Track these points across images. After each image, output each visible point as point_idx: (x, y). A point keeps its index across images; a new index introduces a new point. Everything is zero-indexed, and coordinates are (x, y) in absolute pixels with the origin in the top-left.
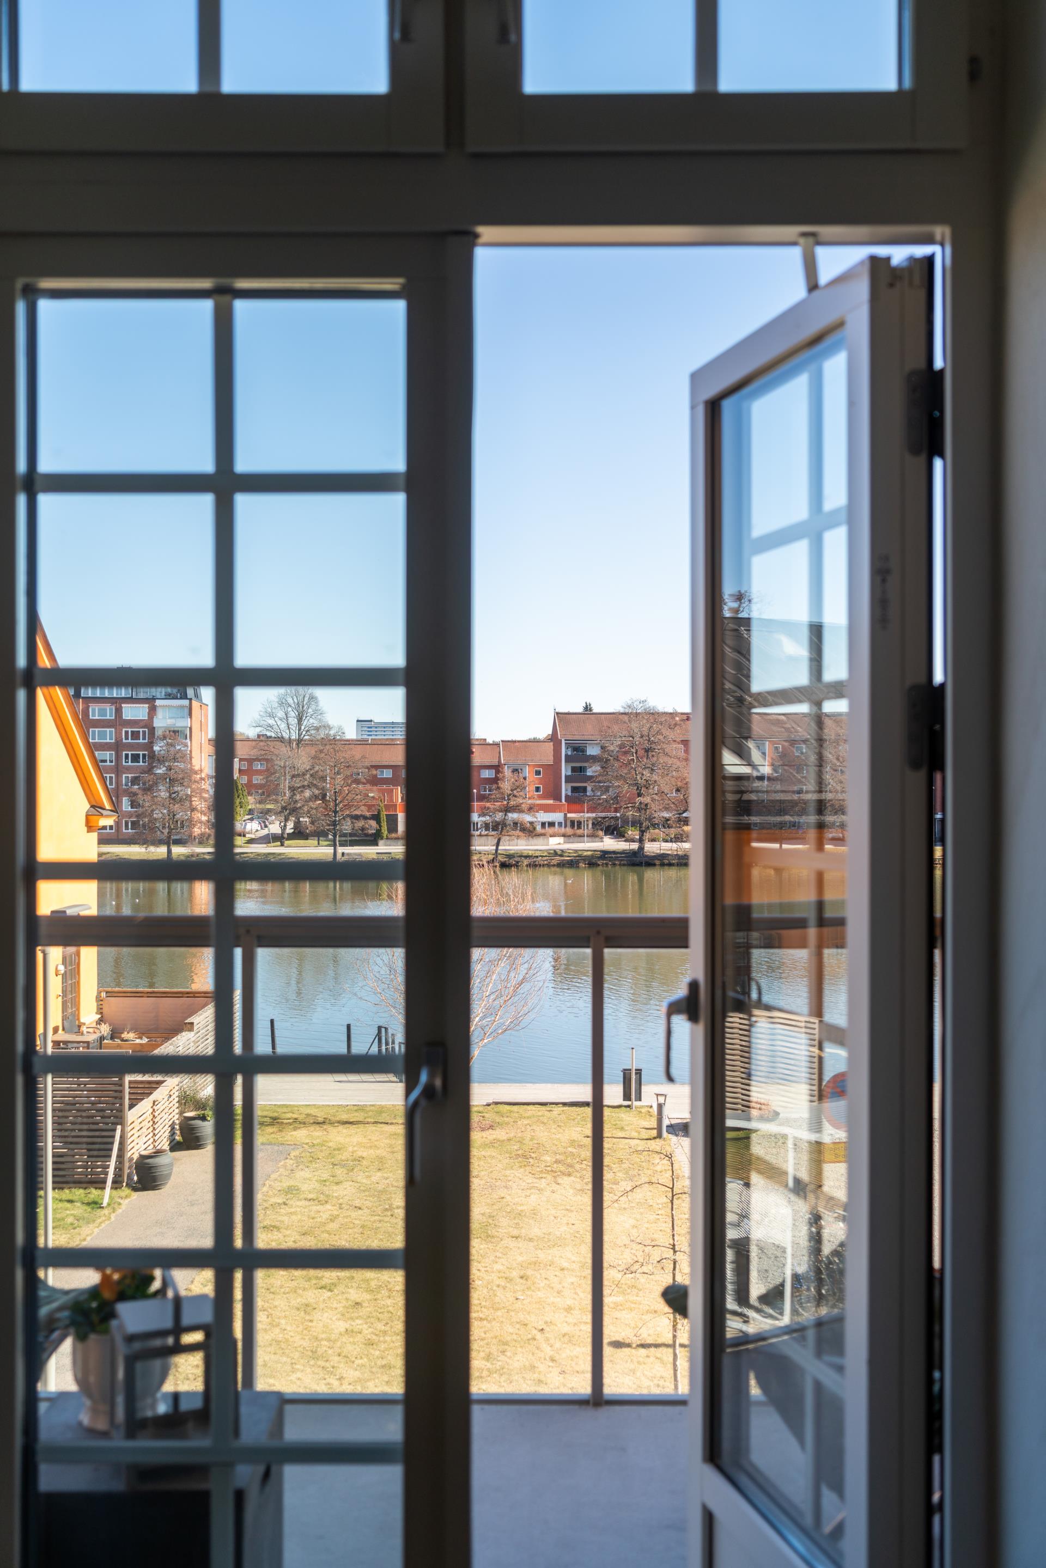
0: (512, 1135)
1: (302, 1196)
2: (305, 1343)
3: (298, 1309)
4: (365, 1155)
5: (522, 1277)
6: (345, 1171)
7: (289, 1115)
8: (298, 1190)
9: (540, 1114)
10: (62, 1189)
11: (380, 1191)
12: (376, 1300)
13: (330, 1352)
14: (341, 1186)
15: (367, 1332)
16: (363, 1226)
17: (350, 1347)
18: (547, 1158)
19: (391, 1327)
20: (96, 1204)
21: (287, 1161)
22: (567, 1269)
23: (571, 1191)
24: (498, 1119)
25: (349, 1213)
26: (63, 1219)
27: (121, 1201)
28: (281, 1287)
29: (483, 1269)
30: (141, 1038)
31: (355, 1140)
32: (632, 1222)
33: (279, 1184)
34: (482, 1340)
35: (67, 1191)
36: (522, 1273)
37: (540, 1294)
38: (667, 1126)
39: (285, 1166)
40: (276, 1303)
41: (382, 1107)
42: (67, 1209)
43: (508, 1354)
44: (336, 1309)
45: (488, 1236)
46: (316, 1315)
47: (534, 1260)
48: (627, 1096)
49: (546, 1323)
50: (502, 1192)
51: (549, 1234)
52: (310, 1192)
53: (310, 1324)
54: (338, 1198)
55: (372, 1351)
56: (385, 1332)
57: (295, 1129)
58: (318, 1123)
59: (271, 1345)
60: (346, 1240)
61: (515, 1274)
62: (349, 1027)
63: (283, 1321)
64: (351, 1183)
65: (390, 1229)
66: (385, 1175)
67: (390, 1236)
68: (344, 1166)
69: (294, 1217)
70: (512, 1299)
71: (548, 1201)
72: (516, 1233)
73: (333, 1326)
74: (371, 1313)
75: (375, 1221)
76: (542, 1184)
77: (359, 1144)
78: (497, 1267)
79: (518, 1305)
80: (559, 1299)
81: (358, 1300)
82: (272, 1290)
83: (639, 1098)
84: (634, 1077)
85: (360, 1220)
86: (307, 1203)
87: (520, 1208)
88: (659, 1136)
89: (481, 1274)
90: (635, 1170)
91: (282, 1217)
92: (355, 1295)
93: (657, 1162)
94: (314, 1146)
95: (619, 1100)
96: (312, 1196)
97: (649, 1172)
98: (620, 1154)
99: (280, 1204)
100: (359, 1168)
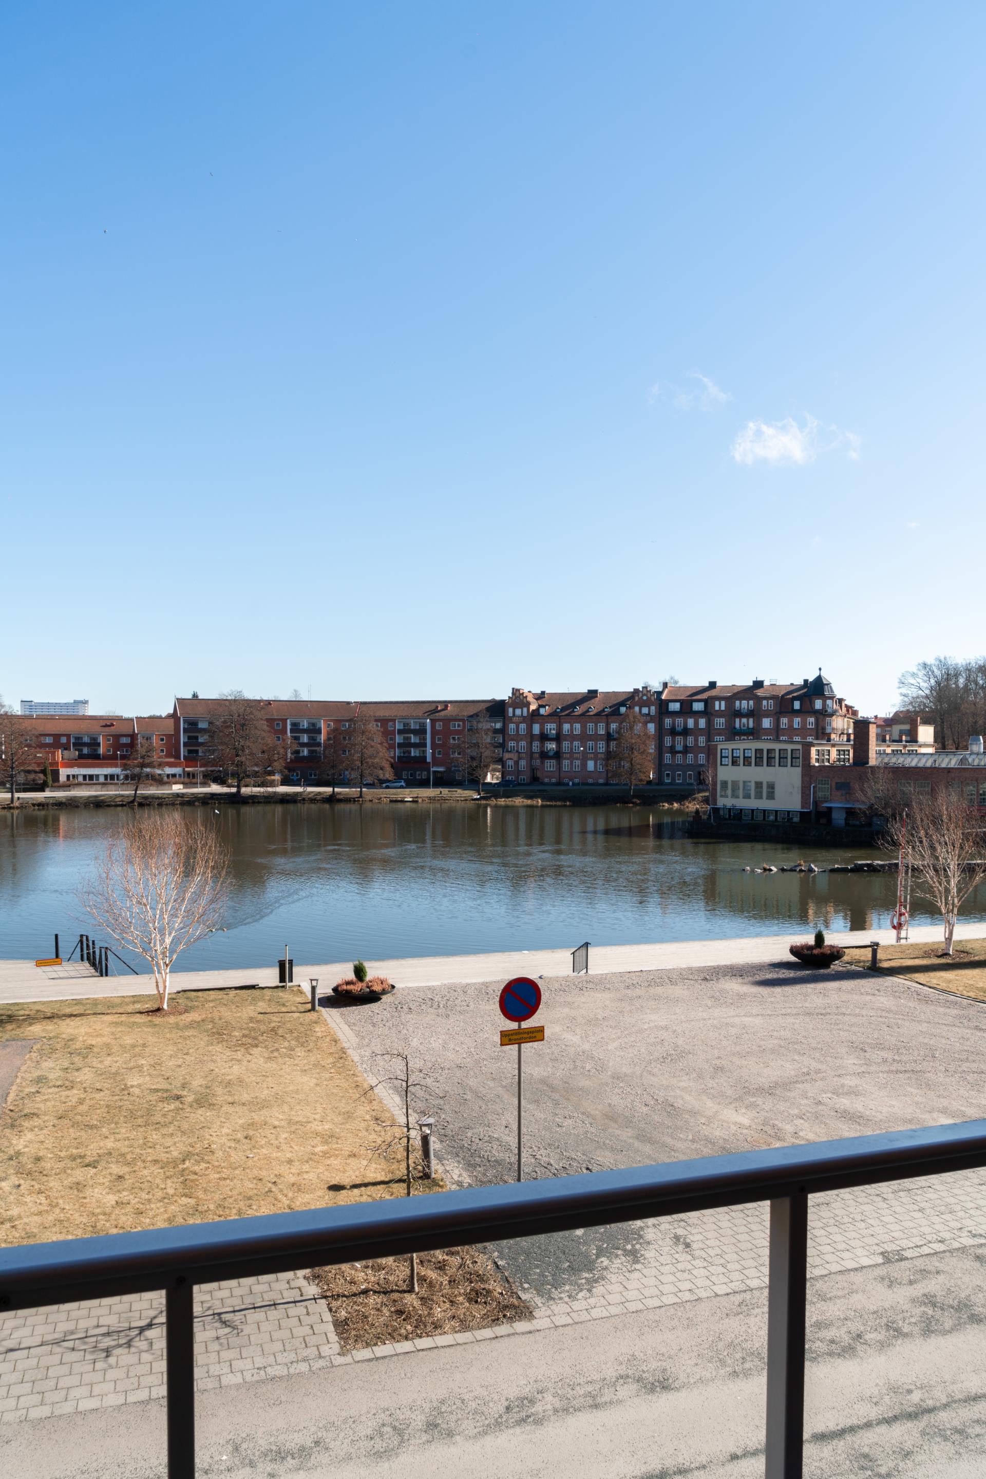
0: (204, 1016)
1: (51, 1084)
2: (84, 1220)
3: (71, 1188)
4: (94, 1043)
5: (246, 1138)
6: (81, 1059)
7: (22, 1012)
8: (46, 1079)
9: (220, 997)
11: (114, 1074)
12: (135, 1172)
13: (108, 1225)
14: (81, 1072)
15: (134, 1202)
16: (108, 1106)
17: (124, 1218)
18: (236, 1034)
19: (153, 1195)
21: (32, 1054)
22: (279, 1127)
23: (262, 1060)
24: (190, 1004)
25: (93, 1095)
28: (52, 1169)
29: (214, 1134)
31: (83, 1030)
32: (314, 1081)
33: (30, 1075)
34: (231, 1197)
36: (245, 1134)
37: (264, 1151)
38: (319, 999)
39: (31, 1059)
40: (51, 1185)
41: (96, 1000)
43: (254, 1207)
44: (104, 1184)
45: (210, 1105)
46: (88, 1192)
47: (251, 1121)
48: (282, 979)
49: (276, 1175)
50: (211, 1066)
51: (256, 1097)
52: (57, 1080)
53: (85, 1201)
54: (81, 1083)
55: (143, 1219)
56: (149, 1201)
57: (31, 1024)
58: (49, 1018)
59: (55, 1225)
60: (97, 1121)
61: (240, 1136)
62: (56, 936)
63: (61, 1201)
64: (88, 1069)
65: (130, 1107)
66: (115, 1059)
67: (131, 1112)
68: (79, 1054)
69: (48, 1103)
70: (244, 1158)
71: (247, 1070)
72: (230, 1099)
73: (105, 1200)
74: (133, 1184)
75: (116, 1101)
76: (239, 1055)
77: (86, 1033)
78: (225, 1131)
79: (250, 1163)
80: (280, 1154)
81: (121, 1174)
82: (45, 1173)
83: (291, 980)
84: (287, 965)
85: (104, 1100)
86: (56, 1090)
87: (228, 1078)
88: (313, 1009)
89: (214, 1139)
90: (304, 1038)
91: (39, 1104)
92: (116, 1169)
93: (317, 1029)
94: (50, 1038)
95: (276, 982)
96: (59, 1083)
97: (314, 1038)
98: (288, 1025)
99: (34, 1093)
100: (92, 1055)
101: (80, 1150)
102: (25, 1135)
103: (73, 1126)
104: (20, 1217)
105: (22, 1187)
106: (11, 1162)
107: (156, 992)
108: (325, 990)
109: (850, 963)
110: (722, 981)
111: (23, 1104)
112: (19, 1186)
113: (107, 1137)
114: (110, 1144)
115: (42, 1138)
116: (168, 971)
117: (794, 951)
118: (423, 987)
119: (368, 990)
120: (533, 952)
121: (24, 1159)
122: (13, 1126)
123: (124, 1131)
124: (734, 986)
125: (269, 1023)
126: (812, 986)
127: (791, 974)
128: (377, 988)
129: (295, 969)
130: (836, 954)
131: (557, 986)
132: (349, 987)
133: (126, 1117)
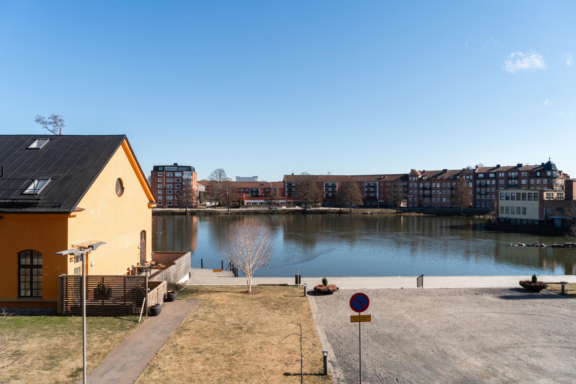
0: (263, 295)
1: (199, 318)
2: (189, 375)
3: (189, 361)
4: (220, 303)
5: (260, 348)
6: (213, 309)
8: (198, 316)
9: (272, 288)
10: (128, 316)
11: (222, 316)
12: (214, 357)
13: (196, 378)
14: (211, 314)
15: (209, 370)
16: (215, 329)
17: (202, 376)
18: (272, 304)
19: (217, 368)
20: (137, 321)
21: (197, 305)
22: (274, 344)
23: (278, 315)
24: (260, 290)
25: (211, 324)
26: (126, 327)
27: (144, 320)
28: (186, 352)
29: (248, 345)
30: (163, 265)
33: (193, 314)
34: (245, 373)
35: (129, 317)
36: (260, 346)
37: (265, 354)
38: (307, 292)
39: (196, 308)
40: (183, 359)
41: (228, 286)
42: (128, 323)
43: (252, 379)
44: (201, 361)
45: (252, 332)
46: (194, 363)
47: (264, 341)
48: (296, 283)
49: (265, 366)
50: (258, 316)
51: (270, 331)
52: (201, 317)
53: (192, 367)
54: (209, 318)
55: (209, 378)
56: (214, 370)
57: (202, 294)
58: (209, 292)
60: (209, 334)
61: (258, 347)
63: (183, 366)
64: (214, 313)
65: (222, 330)
66: (225, 310)
68: (213, 307)
69: (195, 326)
70: (256, 356)
71: (271, 319)
72: (260, 331)
73: (199, 368)
74: (211, 362)
75: (218, 327)
76: (270, 312)
77: (219, 299)
78: (253, 344)
79: (258, 359)
80: (270, 356)
81: (208, 358)
82: (183, 354)
83: (300, 283)
84: (298, 277)
85: (214, 326)
86: (199, 320)
87: (262, 322)
88: (305, 296)
89: (248, 347)
90: (297, 307)
91: (191, 326)
92: (208, 355)
93: (304, 304)
94: (205, 300)
95: (294, 284)
97: (301, 308)
98: (293, 302)
99: (191, 321)
100: (217, 307)
101: (198, 346)
102: (182, 337)
103: (199, 336)
104: (167, 371)
105: (173, 359)
106: (173, 348)
107: (247, 285)
108: (310, 288)
109: (551, 291)
110: (484, 295)
111: (186, 325)
112: (172, 358)
113: (209, 342)
114: (209, 345)
115: (187, 339)
116: (251, 277)
117: (521, 283)
118: (351, 289)
119: (327, 289)
121: (178, 347)
122: (179, 334)
123: (216, 339)
124: (489, 298)
125: (286, 300)
126: (528, 300)
127: (519, 294)
128: (331, 289)
129: (301, 279)
130: (543, 286)
131: (408, 293)
132: (320, 288)
133: (219, 334)
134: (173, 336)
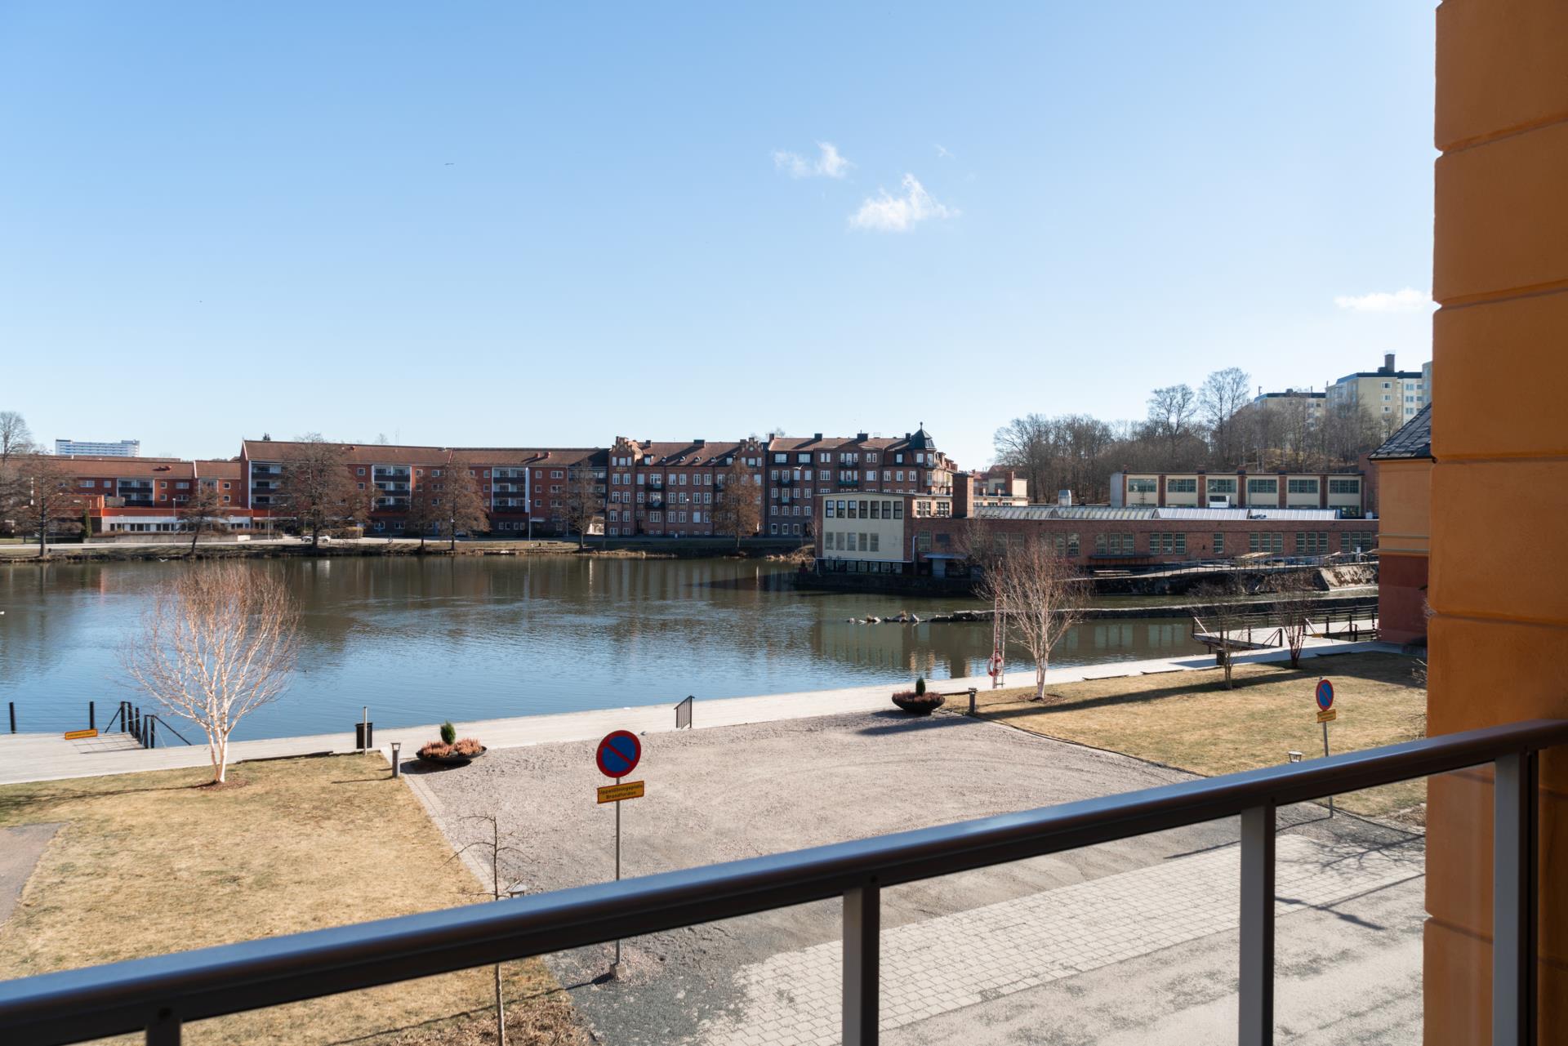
0: (268, 788)
1: (79, 873)
4: (134, 823)
5: (314, 919)
6: (118, 842)
7: (45, 792)
8: (72, 866)
9: (288, 766)
11: (158, 856)
14: (117, 857)
16: (149, 894)
18: (306, 806)
21: (56, 839)
23: (335, 833)
24: (251, 775)
25: (131, 883)
31: (121, 810)
32: (394, 853)
33: (53, 863)
36: (313, 915)
38: (402, 765)
39: (54, 845)
41: (138, 775)
45: (273, 885)
47: (320, 901)
48: (360, 744)
50: (275, 842)
51: (327, 875)
52: (86, 867)
54: (117, 869)
57: (56, 806)
58: (79, 797)
60: (136, 910)
62: (92, 704)
64: (127, 852)
65: (177, 892)
66: (159, 840)
67: (178, 899)
68: (116, 836)
69: (74, 894)
71: (317, 845)
72: (297, 878)
75: (159, 887)
76: (308, 829)
77: (126, 813)
78: (289, 913)
83: (370, 745)
84: (366, 729)
85: (145, 887)
86: (86, 878)
87: (294, 855)
88: (395, 775)
89: (276, 923)
90: (383, 808)
91: (63, 896)
93: (398, 797)
94: (80, 820)
95: (353, 748)
96: (89, 870)
97: (395, 807)
98: (366, 795)
99: (57, 884)
100: (131, 836)
101: (112, 946)
102: (44, 933)
103: (105, 919)
106: (25, 965)
107: (211, 764)
108: (408, 754)
109: (950, 710)
110: (826, 731)
111: (43, 897)
113: (147, 929)
115: (65, 934)
116: (226, 739)
117: (897, 699)
118: (516, 748)
119: (456, 753)
120: (634, 708)
121: (41, 961)
122: (28, 923)
123: (168, 920)
124: (839, 736)
125: (344, 793)
126: (914, 733)
127: (894, 722)
128: (467, 750)
129: (375, 734)
130: (936, 701)
131: (659, 742)
132: (435, 751)
133: (171, 904)
134: (9, 934)
